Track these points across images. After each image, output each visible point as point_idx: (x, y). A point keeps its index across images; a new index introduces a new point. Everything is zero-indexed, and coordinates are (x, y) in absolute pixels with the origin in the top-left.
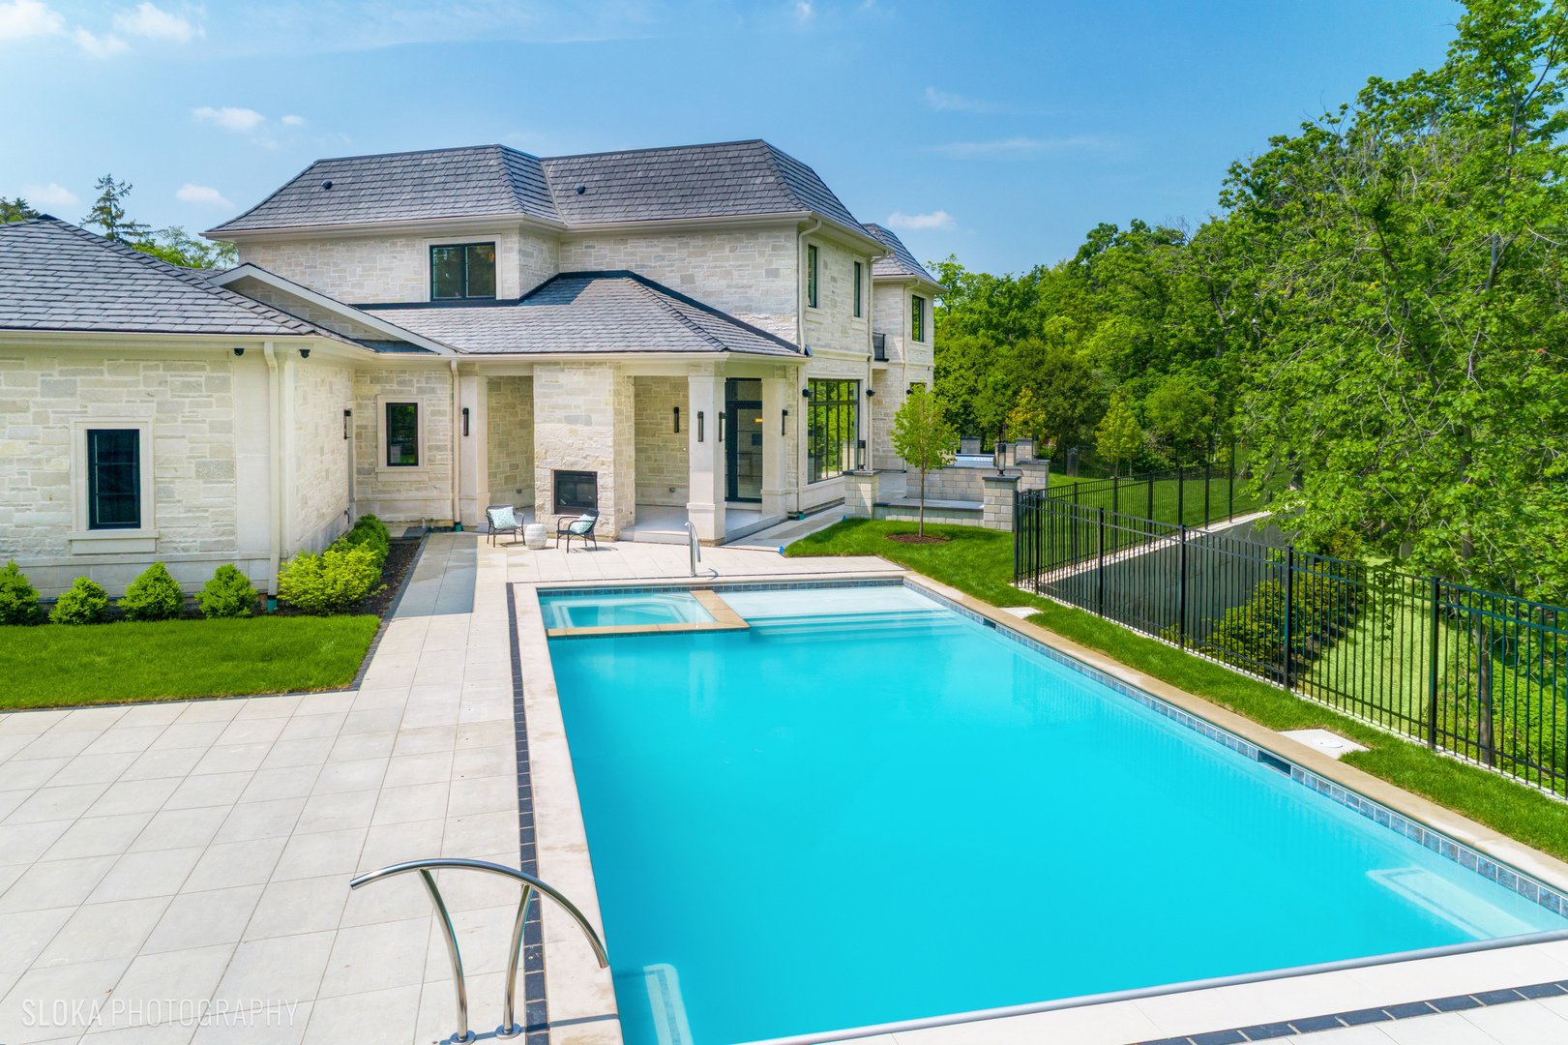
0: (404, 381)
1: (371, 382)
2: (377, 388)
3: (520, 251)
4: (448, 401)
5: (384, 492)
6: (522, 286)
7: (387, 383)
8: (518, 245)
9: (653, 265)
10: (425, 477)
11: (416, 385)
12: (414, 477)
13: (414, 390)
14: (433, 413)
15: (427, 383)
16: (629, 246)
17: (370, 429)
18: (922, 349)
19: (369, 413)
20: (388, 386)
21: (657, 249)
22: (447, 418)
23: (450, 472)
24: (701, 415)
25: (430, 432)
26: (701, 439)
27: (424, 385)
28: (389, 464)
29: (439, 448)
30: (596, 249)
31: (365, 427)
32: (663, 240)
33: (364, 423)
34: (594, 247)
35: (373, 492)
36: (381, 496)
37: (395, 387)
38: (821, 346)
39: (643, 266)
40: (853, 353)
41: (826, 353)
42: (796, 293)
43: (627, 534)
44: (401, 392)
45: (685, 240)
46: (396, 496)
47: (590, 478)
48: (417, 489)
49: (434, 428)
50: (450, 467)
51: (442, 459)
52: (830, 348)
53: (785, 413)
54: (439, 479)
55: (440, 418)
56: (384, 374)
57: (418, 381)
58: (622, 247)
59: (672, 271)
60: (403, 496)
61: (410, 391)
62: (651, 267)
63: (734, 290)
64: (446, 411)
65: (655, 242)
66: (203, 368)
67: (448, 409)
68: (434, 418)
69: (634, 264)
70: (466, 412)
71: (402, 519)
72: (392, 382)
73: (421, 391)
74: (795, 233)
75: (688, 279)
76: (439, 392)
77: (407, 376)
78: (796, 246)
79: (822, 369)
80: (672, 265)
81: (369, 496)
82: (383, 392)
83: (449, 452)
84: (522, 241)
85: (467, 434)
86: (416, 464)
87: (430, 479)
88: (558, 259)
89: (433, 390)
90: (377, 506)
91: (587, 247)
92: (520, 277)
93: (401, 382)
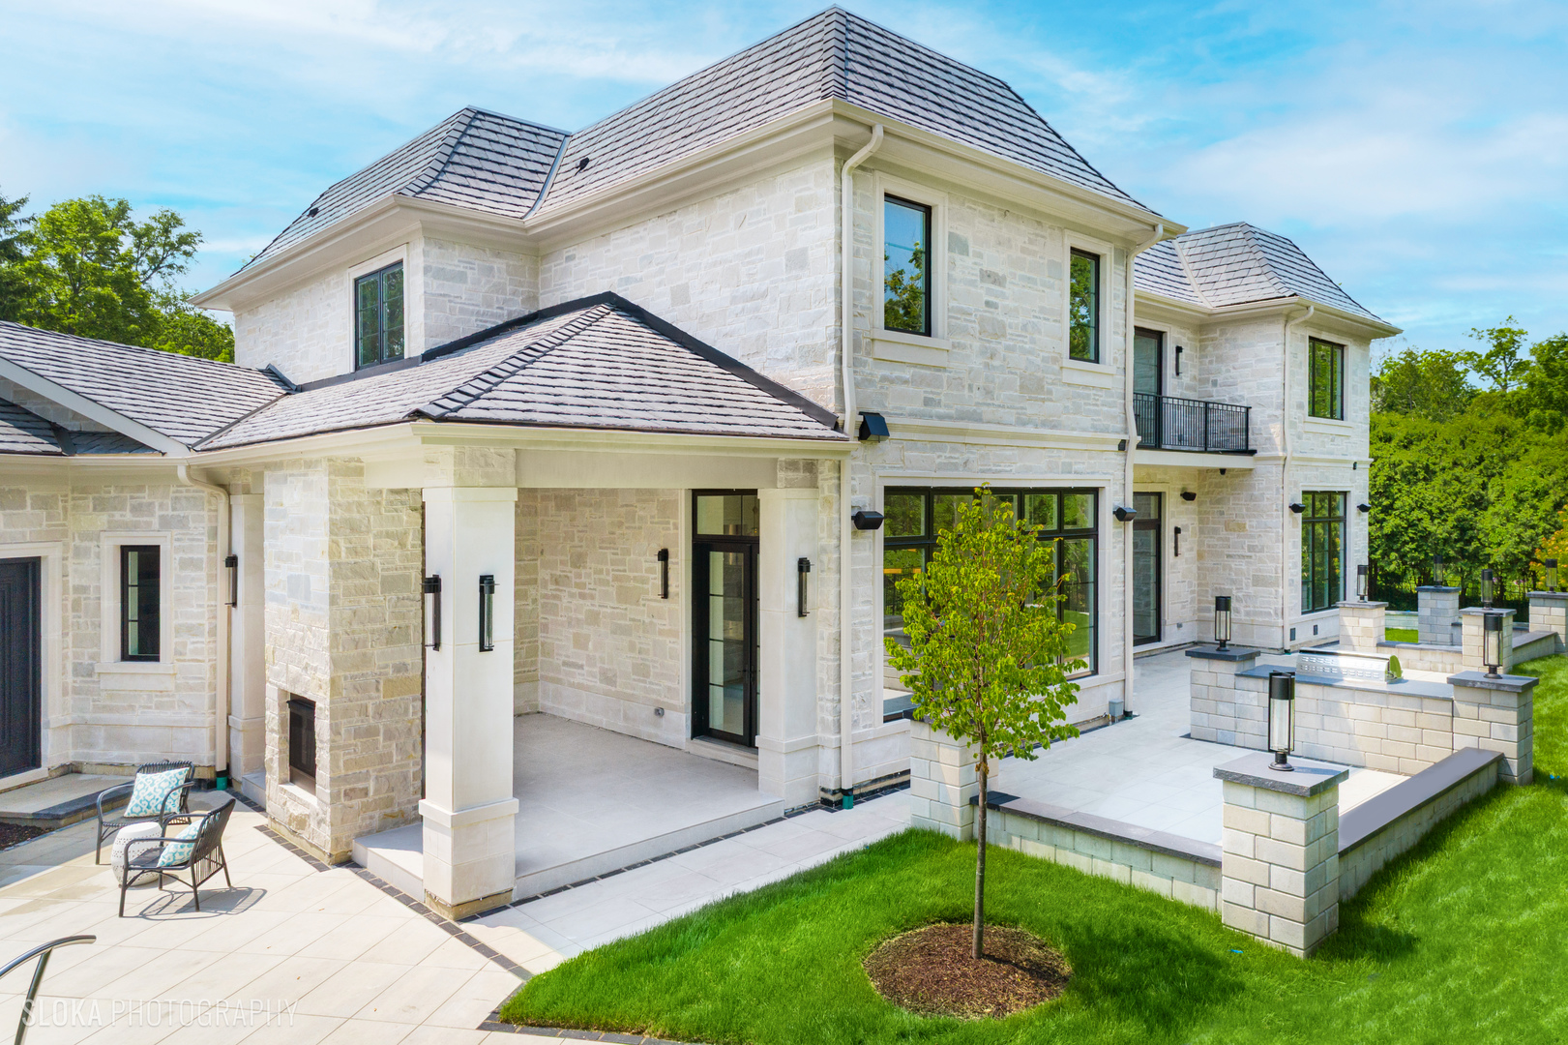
0: (140, 505)
1: (95, 509)
2: (102, 519)
3: (427, 270)
4: (205, 542)
5: (111, 710)
6: (429, 333)
7: (115, 509)
8: (422, 259)
9: (640, 276)
10: (170, 684)
11: (158, 513)
12: (153, 683)
13: (155, 522)
14: (183, 564)
15: (174, 509)
16: (610, 248)
18: (1342, 432)
20: (117, 515)
22: (203, 574)
23: (209, 675)
27: (170, 512)
28: (122, 656)
29: (191, 630)
30: (576, 261)
32: (650, 224)
33: (84, 582)
35: (96, 709)
36: (106, 716)
37: (128, 516)
38: (941, 417)
39: (628, 280)
41: (962, 432)
43: (360, 850)
44: (135, 526)
45: (676, 218)
46: (126, 717)
47: (309, 714)
48: (159, 706)
50: (207, 665)
51: (197, 651)
52: (976, 420)
53: (803, 566)
55: (193, 574)
56: (113, 494)
57: (161, 506)
58: (604, 249)
59: (661, 285)
60: (134, 718)
61: (149, 524)
62: (636, 281)
63: (740, 306)
64: (201, 560)
65: (640, 232)
67: (204, 555)
68: (184, 574)
69: (615, 278)
70: (232, 562)
72: (123, 509)
73: (166, 523)
74: (830, 164)
75: (681, 295)
76: (191, 525)
77: (145, 497)
78: (831, 194)
79: (941, 467)
80: (662, 271)
81: (88, 716)
82: (113, 527)
83: (206, 638)
84: (435, 251)
85: (234, 604)
86: (157, 659)
87: (178, 687)
88: (535, 285)
89: (182, 522)
90: (101, 734)
91: (569, 258)
92: (426, 316)
93: (136, 509)
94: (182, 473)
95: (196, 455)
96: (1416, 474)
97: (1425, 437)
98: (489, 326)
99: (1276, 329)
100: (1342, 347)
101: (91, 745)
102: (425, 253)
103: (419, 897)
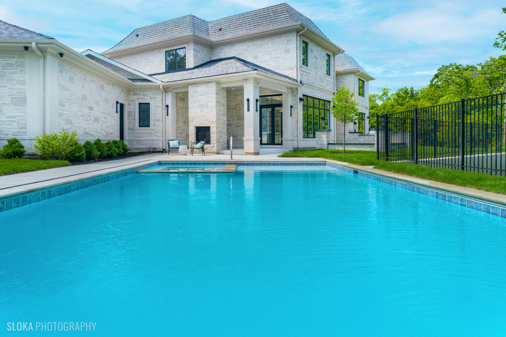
0: (145, 94)
1: (133, 95)
2: (136, 97)
3: (194, 49)
4: (161, 102)
5: (138, 137)
7: (139, 95)
8: (193, 47)
9: (244, 53)
10: (152, 131)
11: (149, 96)
12: (148, 131)
13: (149, 98)
14: (155, 107)
15: (153, 95)
16: (235, 47)
17: (133, 113)
18: (363, 100)
19: (132, 107)
20: (139, 96)
21: (244, 47)
22: (160, 109)
23: (161, 130)
24: (248, 100)
25: (154, 114)
26: (248, 110)
27: (152, 96)
28: (140, 126)
29: (157, 120)
30: (224, 50)
31: (131, 112)
32: (247, 43)
33: (130, 110)
34: (223, 49)
35: (134, 137)
36: (136, 138)
37: (142, 97)
39: (240, 54)
40: (325, 89)
41: (311, 86)
42: (296, 58)
43: (222, 152)
44: (144, 99)
45: (255, 42)
46: (142, 138)
47: (207, 129)
48: (150, 136)
49: (156, 113)
50: (161, 128)
51: (158, 125)
52: (314, 84)
53: (291, 107)
54: (157, 132)
55: (158, 109)
56: (138, 92)
57: (150, 94)
58: (233, 47)
59: (250, 55)
60: (144, 138)
61: (147, 98)
63: (272, 60)
64: (160, 106)
65: (244, 44)
66: (14, 57)
67: (160, 105)
68: (156, 109)
69: (236, 54)
70: (167, 106)
71: (144, 148)
72: (141, 95)
73: (151, 98)
74: (295, 34)
75: (256, 57)
76: (157, 98)
77: (146, 93)
78: (296, 39)
80: (250, 52)
81: (132, 138)
82: (138, 98)
83: (161, 122)
84: (195, 46)
85: (168, 115)
86: (149, 127)
87: (154, 132)
89: (155, 98)
90: (135, 142)
91: (221, 49)
92: (194, 59)
93: (144, 95)
94: (161, 87)
95: (164, 83)
96: (374, 115)
97: (376, 107)
98: (204, 63)
99: (353, 76)
100: (364, 81)
101: (132, 145)
102: (194, 46)
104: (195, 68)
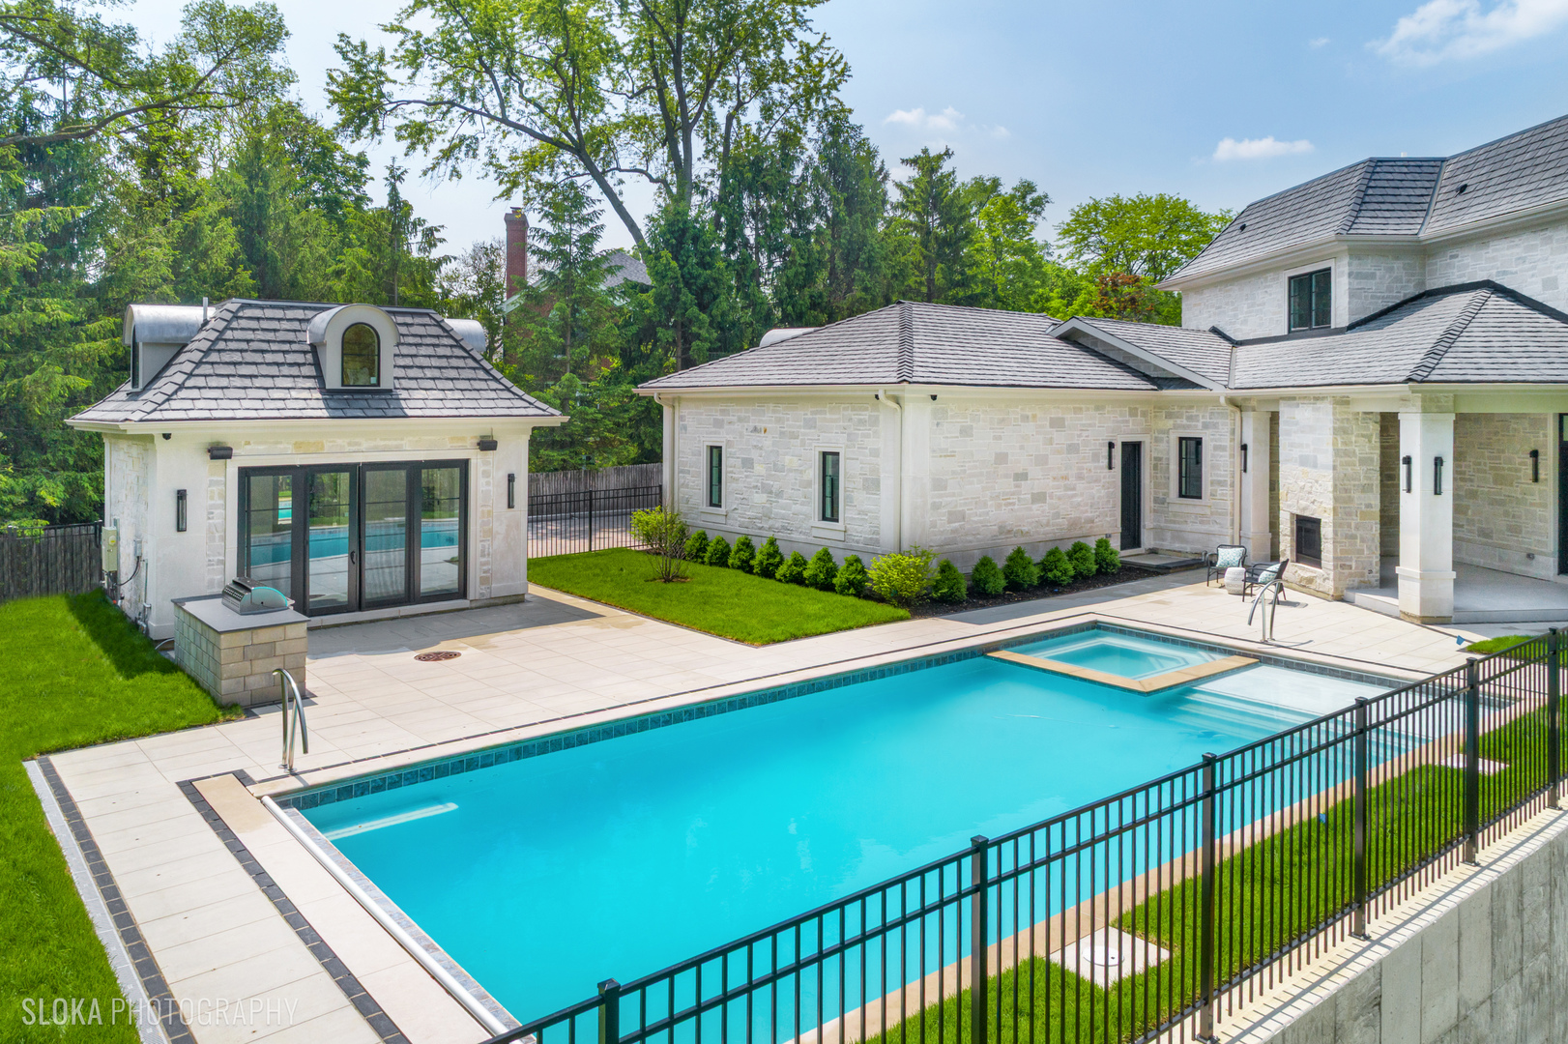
0: (1191, 416)
1: (1166, 418)
2: (1170, 423)
4: (1228, 436)
5: (1174, 522)
6: (1351, 313)
7: (1178, 419)
9: (1514, 270)
10: (1208, 511)
11: (1200, 421)
12: (1198, 510)
13: (1200, 425)
14: (1216, 448)
15: (1211, 419)
16: (1490, 250)
17: (1164, 462)
19: (1163, 446)
20: (1179, 421)
21: (1516, 250)
22: (1227, 453)
23: (1229, 508)
24: (1408, 461)
25: (1213, 467)
26: (1409, 490)
27: (1209, 421)
28: (1181, 495)
29: (1220, 483)
30: (1460, 259)
31: (1160, 459)
32: (1525, 236)
33: (1160, 455)
34: (1456, 256)
35: (1166, 521)
36: (1170, 526)
37: (1185, 422)
39: (1505, 273)
43: (1349, 595)
44: (1189, 427)
45: (1548, 233)
46: (1183, 527)
47: (1317, 522)
48: (1202, 522)
49: (1217, 463)
50: (1229, 502)
51: (1223, 495)
54: (1220, 514)
55: (1223, 454)
56: (1176, 410)
57: (1203, 417)
58: (1483, 252)
59: (1533, 276)
60: (1189, 527)
61: (1196, 426)
62: (1512, 273)
64: (1225, 446)
65: (1517, 240)
67: (1227, 443)
68: (1216, 453)
69: (1494, 271)
70: (1244, 448)
71: (1188, 550)
72: (1182, 418)
73: (1206, 426)
76: (1221, 427)
77: (1194, 412)
80: (1534, 268)
81: (1162, 525)
82: (1175, 427)
83: (1229, 488)
84: (1356, 262)
85: (1245, 471)
86: (1200, 498)
87: (1212, 513)
88: (1424, 274)
89: (1215, 426)
90: (1168, 535)
91: (1452, 257)
92: (1349, 303)
93: (1189, 418)
94: (1222, 400)
95: (1230, 391)
98: (1391, 304)
101: (1163, 540)
102: (1351, 264)
103: (1398, 614)
104: (1351, 327)
